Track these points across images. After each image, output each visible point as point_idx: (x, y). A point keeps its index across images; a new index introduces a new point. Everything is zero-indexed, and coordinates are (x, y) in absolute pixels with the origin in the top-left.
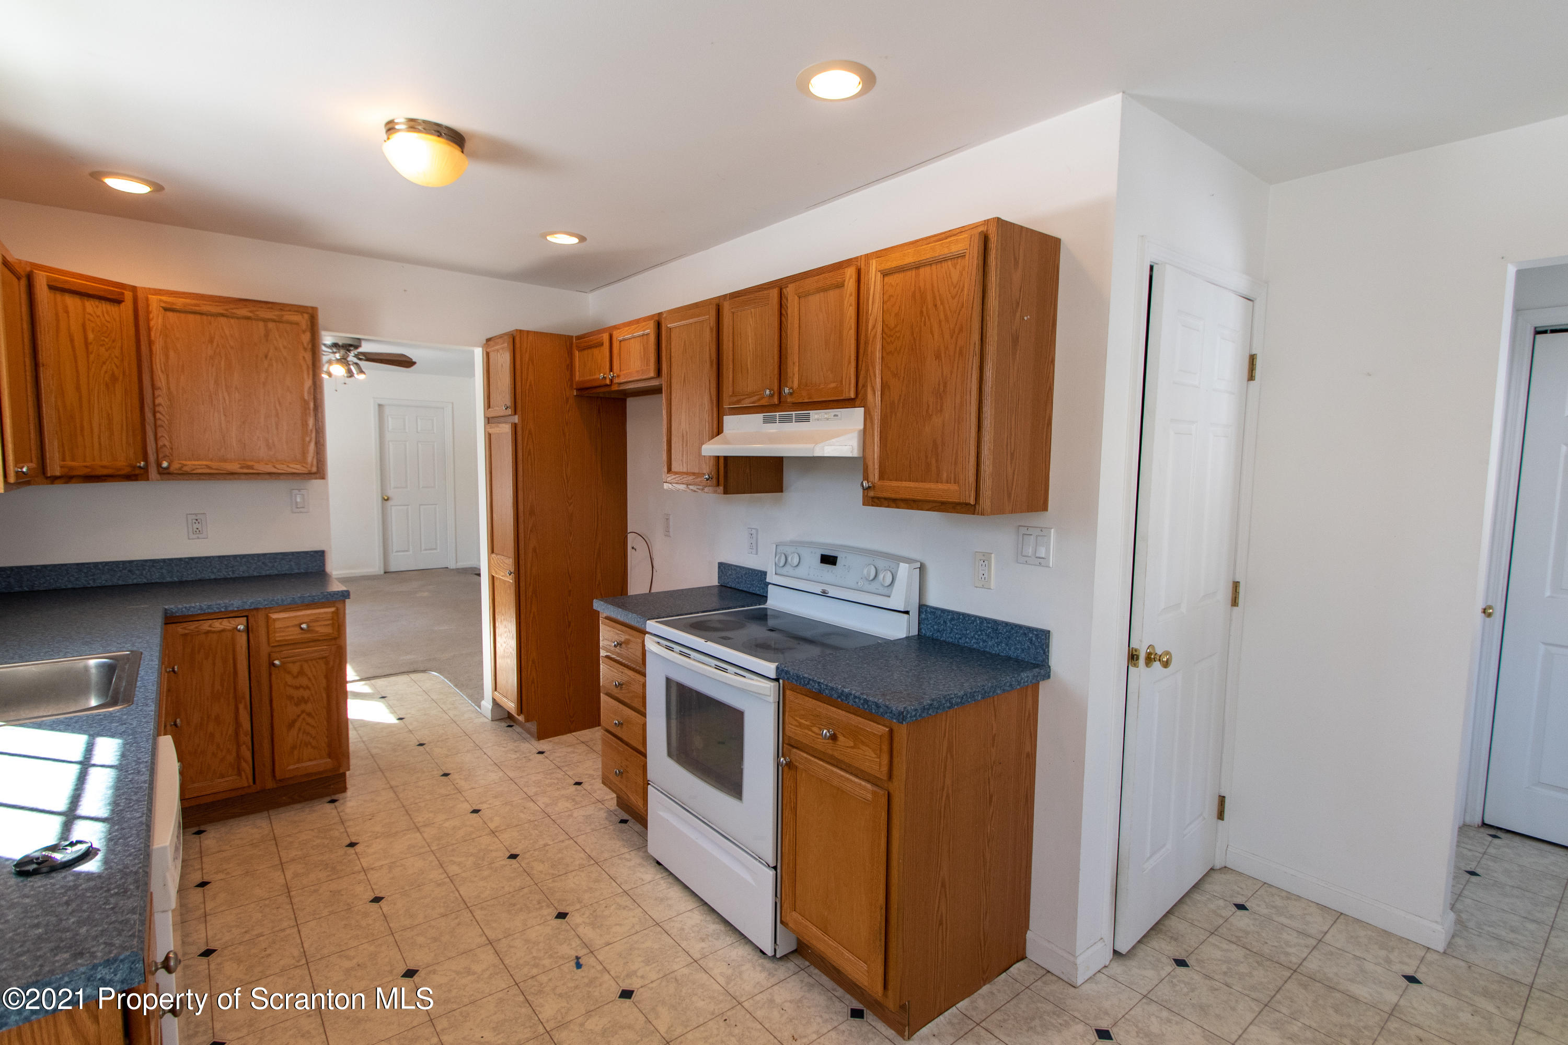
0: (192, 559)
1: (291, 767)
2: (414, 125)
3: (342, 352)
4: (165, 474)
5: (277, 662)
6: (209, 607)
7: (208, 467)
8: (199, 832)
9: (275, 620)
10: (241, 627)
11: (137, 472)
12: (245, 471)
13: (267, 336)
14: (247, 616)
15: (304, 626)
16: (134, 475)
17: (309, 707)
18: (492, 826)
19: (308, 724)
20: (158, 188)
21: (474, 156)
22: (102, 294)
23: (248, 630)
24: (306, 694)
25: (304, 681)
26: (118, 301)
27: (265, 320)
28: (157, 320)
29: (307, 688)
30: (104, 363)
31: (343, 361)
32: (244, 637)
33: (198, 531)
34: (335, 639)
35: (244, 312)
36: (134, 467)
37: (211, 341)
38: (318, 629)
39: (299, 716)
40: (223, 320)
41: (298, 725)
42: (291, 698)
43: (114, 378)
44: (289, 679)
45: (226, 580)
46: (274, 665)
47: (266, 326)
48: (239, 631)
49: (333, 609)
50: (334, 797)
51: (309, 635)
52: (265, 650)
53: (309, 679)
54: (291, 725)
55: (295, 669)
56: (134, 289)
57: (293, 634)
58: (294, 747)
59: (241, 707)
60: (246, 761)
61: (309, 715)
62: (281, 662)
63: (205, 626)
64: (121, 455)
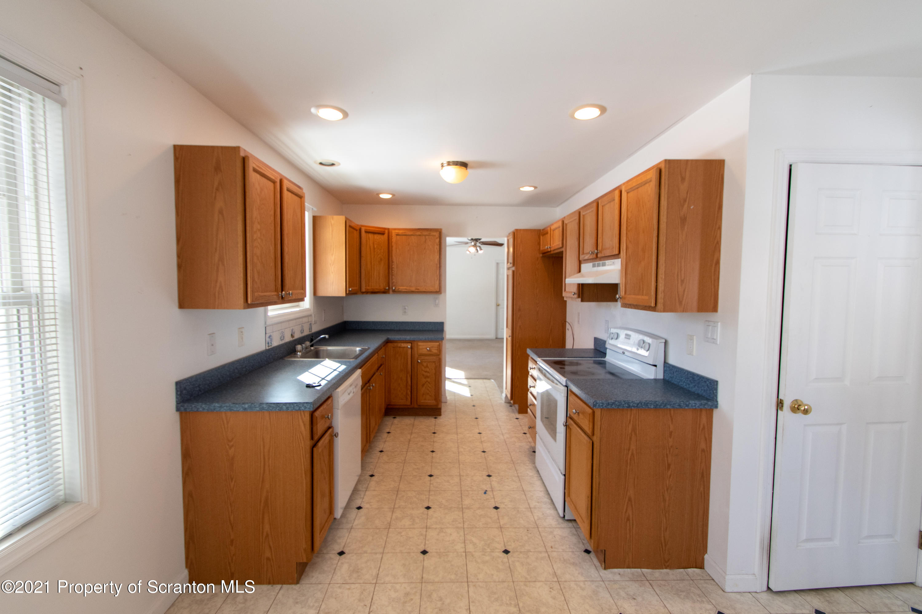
0: (403, 322)
1: (422, 401)
2: (449, 163)
3: (475, 242)
4: (394, 291)
5: (419, 361)
6: (400, 338)
7: (406, 289)
8: (394, 418)
9: (420, 345)
10: (409, 347)
11: (386, 291)
12: (417, 291)
13: (425, 241)
14: (411, 343)
15: (428, 349)
16: (385, 292)
17: (429, 380)
18: (483, 439)
19: (429, 386)
20: (393, 195)
21: (472, 168)
22: (379, 232)
23: (411, 348)
24: (428, 374)
25: (428, 370)
26: (383, 234)
27: (425, 236)
28: (394, 239)
29: (428, 372)
30: (378, 255)
31: (475, 246)
32: (410, 351)
33: (405, 312)
34: (439, 355)
35: (419, 233)
36: (385, 289)
37: (409, 245)
38: (433, 350)
39: (426, 382)
40: (412, 237)
41: (425, 386)
42: (423, 375)
43: (381, 260)
44: (423, 368)
45: (412, 331)
46: (418, 362)
47: (425, 237)
48: (409, 348)
49: (438, 344)
50: (437, 417)
51: (430, 353)
52: (416, 356)
53: (429, 369)
54: (423, 385)
55: (425, 364)
56: (388, 229)
57: (424, 351)
58: (424, 394)
59: (408, 375)
60: (409, 396)
61: (429, 383)
62: (421, 361)
63: (399, 345)
64: (382, 285)
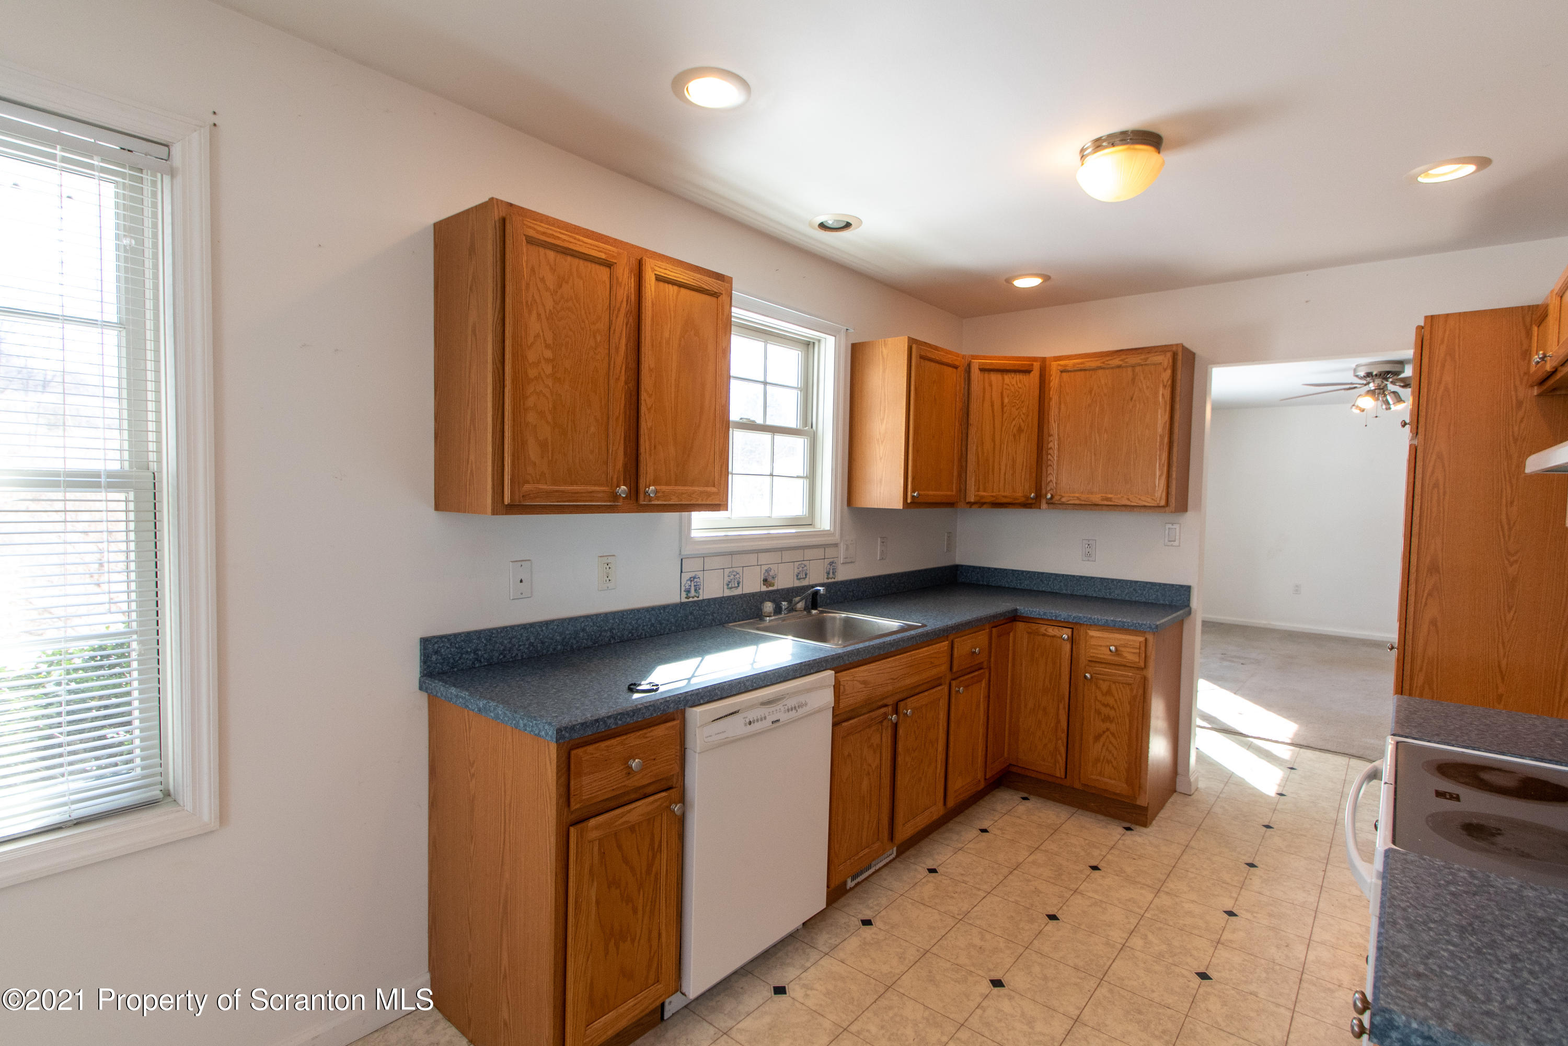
0: (1081, 577)
1: (1094, 777)
2: (1098, 144)
4: (1050, 503)
5: (1088, 675)
6: (1045, 614)
7: (1078, 499)
8: (1025, 799)
9: (1092, 637)
10: (1065, 636)
11: (1030, 501)
12: (1106, 503)
13: (1133, 380)
14: (1072, 628)
15: (1113, 648)
16: (1027, 504)
17: (1113, 727)
19: (1111, 742)
20: (1046, 278)
22: (1016, 368)
23: (1072, 640)
24: (1112, 713)
25: (1111, 701)
26: (1027, 371)
27: (1133, 367)
28: (1054, 381)
29: (1113, 708)
30: (1014, 419)
32: (1067, 647)
33: (1088, 555)
34: (1142, 669)
35: (1116, 362)
36: (1028, 498)
37: (1090, 392)
38: (1125, 654)
39: (1104, 732)
40: (1100, 372)
41: (1102, 739)
42: (1098, 712)
43: (1020, 430)
44: (1100, 697)
46: (1085, 677)
47: (1133, 371)
48: (1064, 639)
49: (1142, 639)
50: (1132, 826)
51: (1116, 659)
52: (1083, 661)
53: (1116, 700)
54: (1097, 738)
55: (1104, 686)
56: (1043, 360)
57: (1103, 654)
58: (1097, 760)
59: (1061, 706)
60: (1061, 756)
61: (1113, 734)
62: (1091, 676)
63: (1043, 629)
64: (1022, 488)
